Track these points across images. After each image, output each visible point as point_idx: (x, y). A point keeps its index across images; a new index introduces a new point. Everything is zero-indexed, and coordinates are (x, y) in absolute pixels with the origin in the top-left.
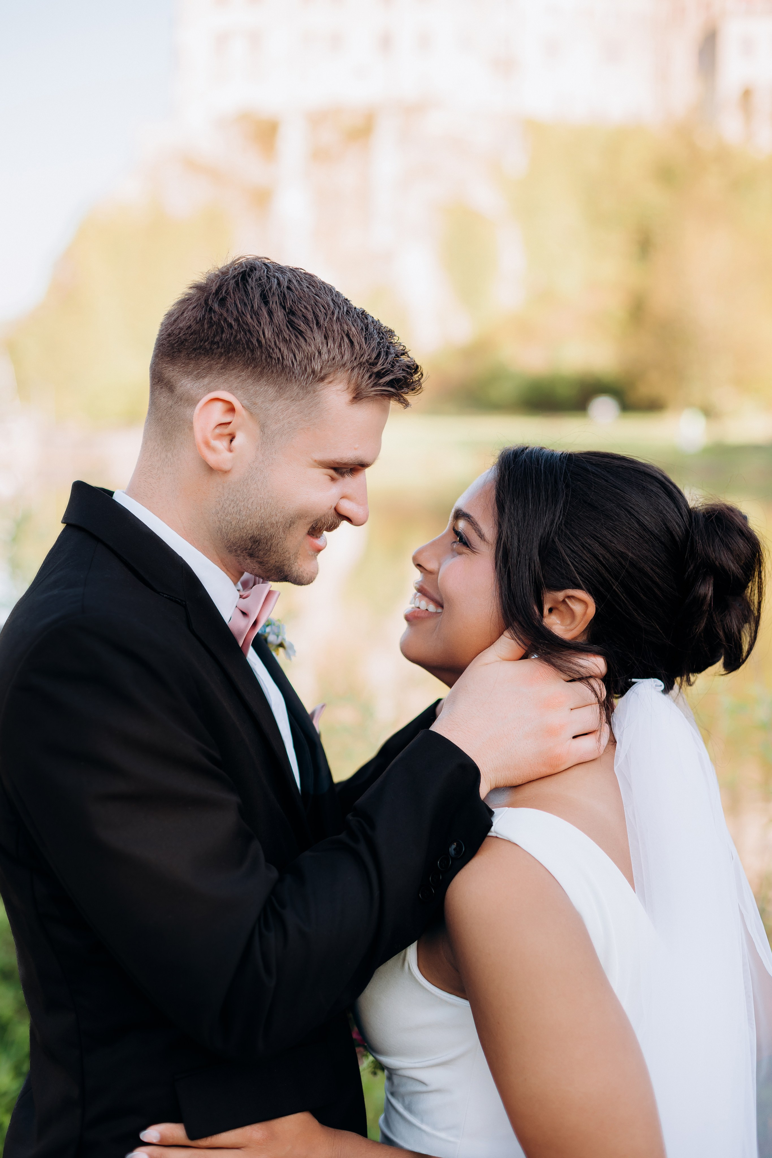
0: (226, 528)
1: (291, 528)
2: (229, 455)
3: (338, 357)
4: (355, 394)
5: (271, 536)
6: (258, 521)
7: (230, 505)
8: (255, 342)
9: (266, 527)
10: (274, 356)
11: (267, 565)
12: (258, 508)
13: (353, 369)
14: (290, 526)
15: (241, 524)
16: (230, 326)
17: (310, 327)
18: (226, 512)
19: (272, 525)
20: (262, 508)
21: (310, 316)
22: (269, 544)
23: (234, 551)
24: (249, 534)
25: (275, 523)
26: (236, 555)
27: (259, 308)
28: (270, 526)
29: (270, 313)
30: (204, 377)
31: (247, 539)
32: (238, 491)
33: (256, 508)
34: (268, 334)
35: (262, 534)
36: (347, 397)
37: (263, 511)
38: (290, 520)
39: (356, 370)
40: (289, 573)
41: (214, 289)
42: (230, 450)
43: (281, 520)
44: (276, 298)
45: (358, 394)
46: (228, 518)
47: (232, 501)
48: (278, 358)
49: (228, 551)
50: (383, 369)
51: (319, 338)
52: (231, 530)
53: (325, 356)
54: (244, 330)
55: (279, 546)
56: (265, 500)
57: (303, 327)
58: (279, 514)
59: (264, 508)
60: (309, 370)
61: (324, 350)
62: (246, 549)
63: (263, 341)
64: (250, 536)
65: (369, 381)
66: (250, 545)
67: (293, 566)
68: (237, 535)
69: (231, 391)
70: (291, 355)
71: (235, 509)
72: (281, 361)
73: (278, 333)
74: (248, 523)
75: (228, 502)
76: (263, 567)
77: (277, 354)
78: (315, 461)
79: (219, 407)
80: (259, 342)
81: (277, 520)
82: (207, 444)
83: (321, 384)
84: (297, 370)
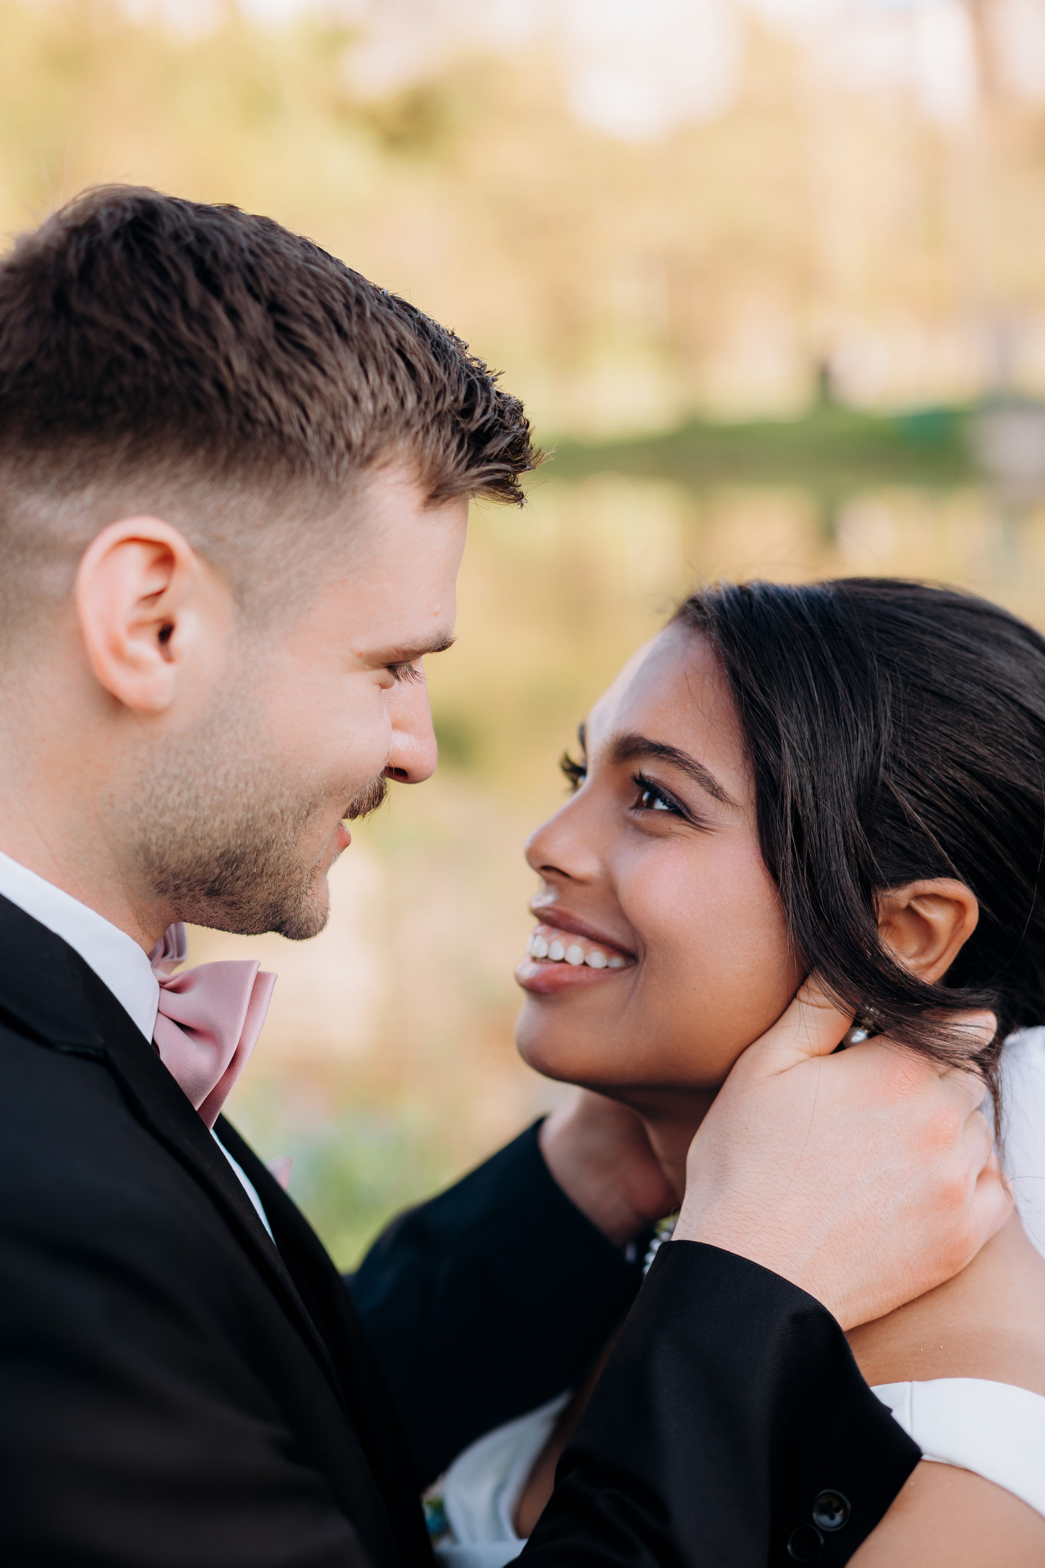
0: (160, 842)
1: (310, 818)
2: (164, 672)
3: (394, 405)
4: (434, 488)
5: (267, 843)
6: (239, 814)
7: (170, 789)
8: (208, 386)
9: (258, 826)
10: (260, 416)
11: (247, 907)
12: (241, 785)
13: (426, 430)
14: (308, 814)
15: (199, 829)
16: (138, 352)
17: (326, 340)
18: (160, 806)
19: (272, 818)
20: (251, 784)
21: (319, 314)
22: (261, 860)
23: (172, 888)
24: (218, 848)
25: (278, 811)
26: (174, 896)
27: (204, 303)
28: (267, 822)
29: (233, 314)
30: (83, 486)
31: (212, 859)
32: (190, 753)
33: (236, 786)
34: (241, 365)
35: (247, 843)
36: (415, 496)
37: (251, 790)
38: (311, 800)
39: (433, 430)
40: (292, 914)
41: (72, 265)
42: (169, 659)
43: (292, 803)
44: (237, 279)
45: (439, 487)
46: (167, 819)
47: (176, 777)
48: (270, 423)
49: (157, 890)
50: (484, 424)
51: (351, 364)
52: (173, 847)
53: (368, 405)
54: (178, 362)
55: (281, 860)
56: (257, 765)
57: (312, 340)
58: (287, 793)
59: (255, 785)
60: (341, 443)
61: (364, 393)
62: (205, 882)
63: (230, 385)
64: (218, 852)
65: (461, 454)
66: (217, 871)
67: (304, 896)
68: (187, 855)
69: (156, 512)
70: (296, 411)
71: (185, 795)
72: (275, 429)
73: (261, 361)
74: (217, 824)
75: (165, 782)
76: (237, 911)
77: (262, 412)
78: (360, 655)
79: (137, 556)
80: (220, 387)
81: (284, 806)
82: (118, 652)
83: (367, 473)
84: (314, 445)
